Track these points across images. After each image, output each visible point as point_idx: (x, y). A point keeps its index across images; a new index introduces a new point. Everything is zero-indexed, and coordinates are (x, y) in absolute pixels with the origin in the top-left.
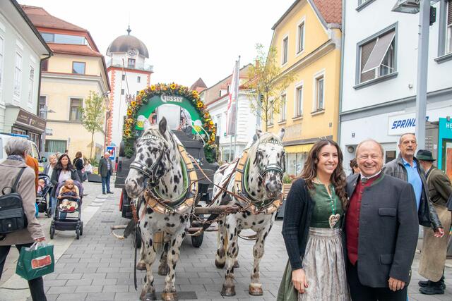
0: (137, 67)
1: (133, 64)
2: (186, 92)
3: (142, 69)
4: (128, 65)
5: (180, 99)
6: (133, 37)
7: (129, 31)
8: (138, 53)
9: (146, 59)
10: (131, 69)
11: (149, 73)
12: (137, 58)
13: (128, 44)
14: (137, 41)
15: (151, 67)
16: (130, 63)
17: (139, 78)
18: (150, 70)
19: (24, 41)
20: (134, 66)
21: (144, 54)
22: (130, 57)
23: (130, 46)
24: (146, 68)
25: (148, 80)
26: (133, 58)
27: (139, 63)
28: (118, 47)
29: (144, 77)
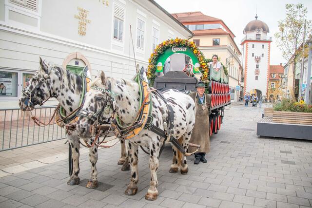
0: (261, 39)
1: (259, 37)
2: (186, 43)
3: (265, 40)
4: (256, 39)
6: (259, 21)
7: (256, 17)
8: (262, 30)
9: (268, 33)
10: (258, 41)
11: (269, 42)
12: (261, 33)
13: (256, 25)
14: (261, 23)
15: (271, 38)
16: (257, 37)
17: (263, 45)
18: (270, 40)
20: (259, 38)
21: (266, 30)
22: (257, 33)
23: (257, 27)
24: (268, 39)
25: (269, 46)
26: (259, 33)
27: (263, 36)
28: (250, 28)
29: (266, 45)
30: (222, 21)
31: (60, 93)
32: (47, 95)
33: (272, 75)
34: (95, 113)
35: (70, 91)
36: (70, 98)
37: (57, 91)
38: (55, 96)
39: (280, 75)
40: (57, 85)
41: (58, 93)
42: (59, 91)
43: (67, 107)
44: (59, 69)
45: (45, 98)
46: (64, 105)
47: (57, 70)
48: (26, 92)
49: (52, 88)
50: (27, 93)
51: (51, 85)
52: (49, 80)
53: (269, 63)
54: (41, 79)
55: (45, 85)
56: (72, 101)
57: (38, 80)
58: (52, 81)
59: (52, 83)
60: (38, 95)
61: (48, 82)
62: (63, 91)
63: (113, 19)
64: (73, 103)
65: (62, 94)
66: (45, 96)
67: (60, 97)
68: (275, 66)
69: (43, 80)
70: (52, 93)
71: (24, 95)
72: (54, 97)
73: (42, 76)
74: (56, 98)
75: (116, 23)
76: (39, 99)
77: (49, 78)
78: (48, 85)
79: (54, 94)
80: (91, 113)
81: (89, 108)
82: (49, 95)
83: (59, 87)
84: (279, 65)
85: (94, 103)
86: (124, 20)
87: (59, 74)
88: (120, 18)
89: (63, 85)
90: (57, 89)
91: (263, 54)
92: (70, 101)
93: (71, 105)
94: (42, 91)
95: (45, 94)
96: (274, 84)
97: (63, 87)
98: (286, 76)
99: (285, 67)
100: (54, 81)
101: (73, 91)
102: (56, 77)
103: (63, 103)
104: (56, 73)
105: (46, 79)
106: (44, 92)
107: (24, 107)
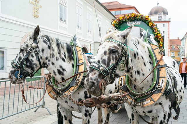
0: (162, 20)
2: (141, 17)
3: (165, 21)
4: (158, 20)
5: (139, 23)
6: (160, 6)
7: (158, 4)
8: (163, 13)
9: (167, 15)
10: (160, 22)
11: (169, 22)
12: (162, 16)
13: (158, 10)
14: (162, 8)
15: (170, 19)
16: (159, 19)
17: (164, 25)
18: (169, 21)
19: (102, 15)
20: (161, 20)
21: (165, 13)
22: (159, 16)
23: (159, 11)
24: (167, 20)
25: (169, 25)
26: (160, 16)
27: (163, 18)
28: (153, 12)
29: (166, 24)
30: (135, 8)
31: (50, 63)
32: (36, 65)
33: (172, 46)
34: (107, 67)
35: (60, 60)
36: (61, 67)
37: (47, 60)
38: (46, 65)
39: (178, 46)
40: (47, 53)
41: (48, 63)
42: (49, 61)
43: (58, 77)
44: (47, 37)
45: (35, 68)
46: (55, 75)
47: (45, 38)
48: (15, 63)
49: (41, 58)
50: (16, 65)
51: (40, 54)
52: (37, 49)
53: (169, 38)
54: (28, 49)
55: (34, 55)
56: (64, 70)
57: (26, 50)
58: (41, 51)
59: (41, 53)
60: (27, 66)
61: (36, 51)
62: (53, 60)
63: (59, 5)
64: (65, 73)
65: (53, 64)
66: (35, 66)
67: (51, 66)
68: (173, 40)
69: (31, 50)
70: (42, 63)
71: (13, 67)
72: (44, 67)
73: (29, 45)
74: (46, 68)
75: (61, 8)
76: (29, 70)
77: (37, 47)
78: (37, 54)
79: (44, 64)
80: (103, 67)
81: (101, 61)
82: (39, 65)
83: (49, 56)
84: (177, 39)
85: (108, 56)
86: (67, 6)
87: (48, 42)
88: (64, 5)
89: (53, 54)
90: (47, 58)
91: (164, 31)
92: (61, 70)
93: (63, 74)
94: (30, 62)
95: (34, 64)
96: (174, 54)
97: (53, 55)
98: (183, 47)
99: (182, 40)
100: (43, 50)
101: (63, 60)
102: (45, 46)
103: (54, 73)
104: (45, 42)
105: (34, 48)
106: (33, 63)
107: (14, 80)
